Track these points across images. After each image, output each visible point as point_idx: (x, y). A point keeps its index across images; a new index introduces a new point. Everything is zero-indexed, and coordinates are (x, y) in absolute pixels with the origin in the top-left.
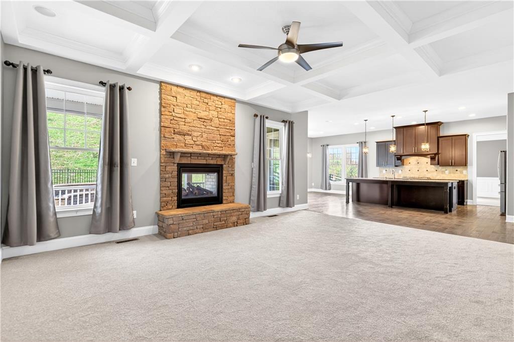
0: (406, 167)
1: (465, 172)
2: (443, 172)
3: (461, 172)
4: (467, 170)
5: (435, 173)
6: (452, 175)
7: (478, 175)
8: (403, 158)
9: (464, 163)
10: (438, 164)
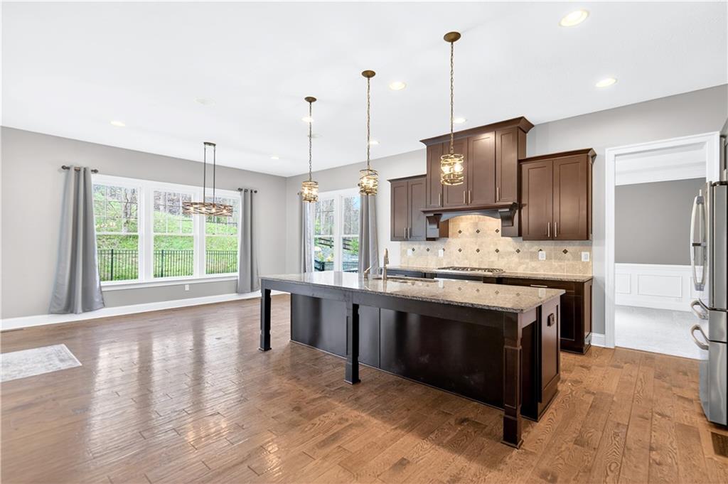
0: (453, 242)
1: (585, 255)
2: (534, 256)
3: (577, 257)
4: (590, 251)
5: (515, 258)
6: (555, 264)
7: (619, 259)
8: (444, 217)
9: (583, 233)
10: (520, 235)
